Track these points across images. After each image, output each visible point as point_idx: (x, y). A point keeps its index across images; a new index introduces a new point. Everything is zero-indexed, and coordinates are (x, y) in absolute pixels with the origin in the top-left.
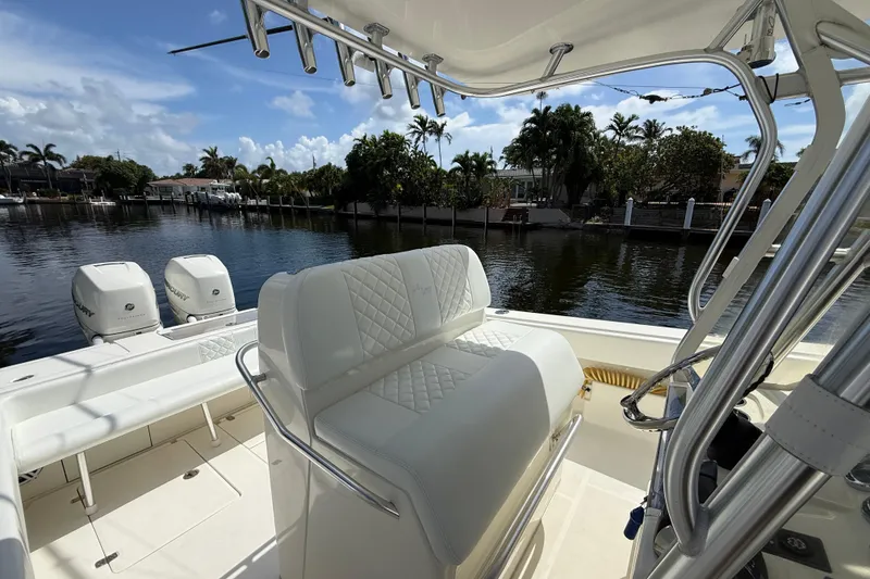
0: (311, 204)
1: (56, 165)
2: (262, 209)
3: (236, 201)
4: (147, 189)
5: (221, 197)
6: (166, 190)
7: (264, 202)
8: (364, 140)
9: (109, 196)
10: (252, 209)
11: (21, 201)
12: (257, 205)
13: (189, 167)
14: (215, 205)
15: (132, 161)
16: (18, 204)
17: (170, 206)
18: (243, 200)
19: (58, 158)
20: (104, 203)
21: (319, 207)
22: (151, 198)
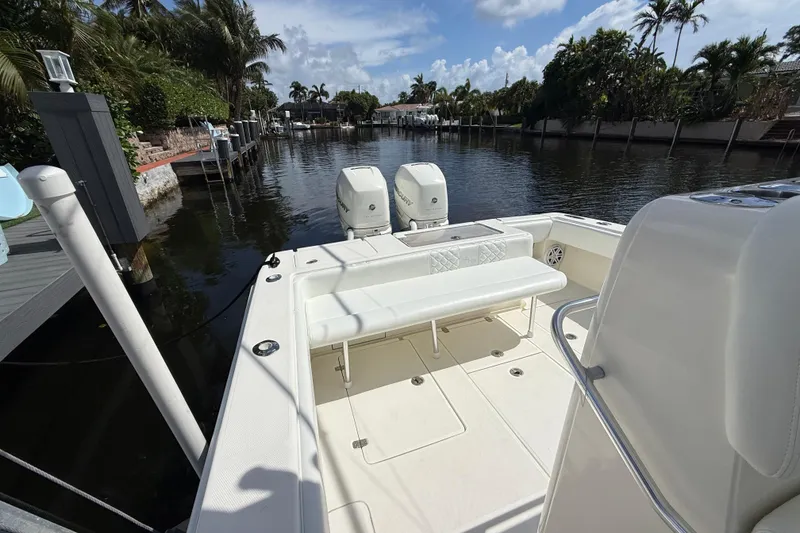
0: (498, 123)
2: (454, 129)
3: (434, 122)
4: (374, 115)
5: (423, 119)
6: (386, 115)
7: (456, 123)
8: (569, 45)
9: (353, 122)
10: (446, 129)
11: (309, 126)
12: (450, 125)
13: (403, 94)
14: (418, 127)
15: (367, 93)
16: (307, 129)
17: (386, 128)
18: (440, 121)
19: (326, 94)
20: (348, 127)
21: (506, 126)
22: (375, 122)
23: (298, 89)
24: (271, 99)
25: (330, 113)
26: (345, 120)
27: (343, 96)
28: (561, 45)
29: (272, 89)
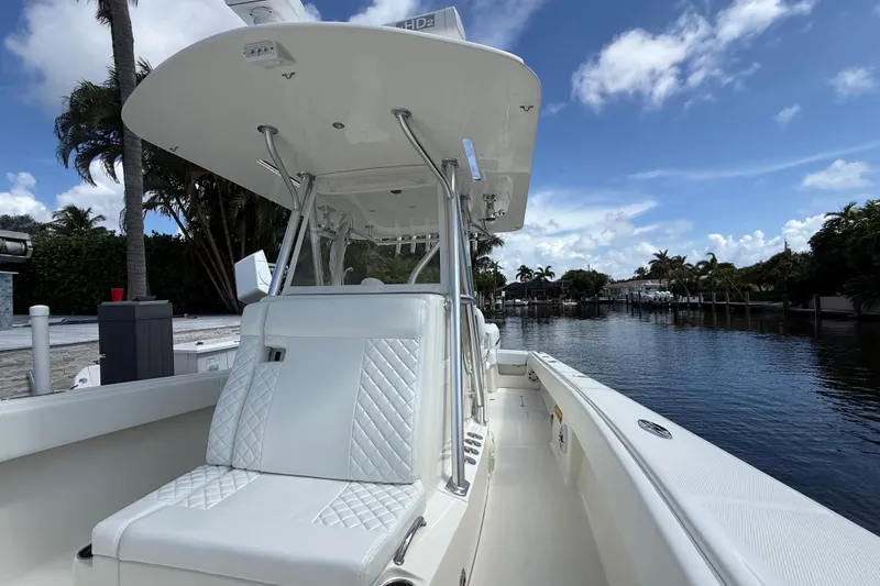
0: (751, 300)
1: (548, 278)
2: (694, 306)
3: (665, 299)
4: (602, 292)
5: (651, 296)
6: (616, 291)
7: (696, 300)
8: (847, 214)
9: (576, 298)
10: (683, 306)
11: (526, 303)
12: (688, 302)
13: (641, 270)
14: (646, 303)
15: (594, 272)
16: (524, 305)
17: (615, 306)
18: (675, 298)
19: (551, 274)
20: (571, 303)
21: (766, 303)
22: (601, 299)
23: (524, 271)
24: (500, 279)
25: (555, 290)
26: (568, 297)
27: (571, 275)
28: (828, 214)
29: (502, 272)
